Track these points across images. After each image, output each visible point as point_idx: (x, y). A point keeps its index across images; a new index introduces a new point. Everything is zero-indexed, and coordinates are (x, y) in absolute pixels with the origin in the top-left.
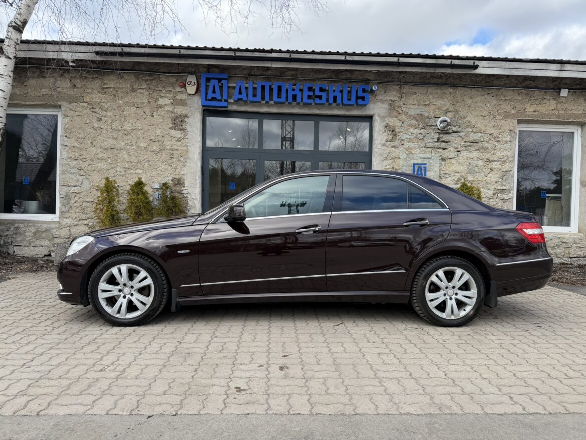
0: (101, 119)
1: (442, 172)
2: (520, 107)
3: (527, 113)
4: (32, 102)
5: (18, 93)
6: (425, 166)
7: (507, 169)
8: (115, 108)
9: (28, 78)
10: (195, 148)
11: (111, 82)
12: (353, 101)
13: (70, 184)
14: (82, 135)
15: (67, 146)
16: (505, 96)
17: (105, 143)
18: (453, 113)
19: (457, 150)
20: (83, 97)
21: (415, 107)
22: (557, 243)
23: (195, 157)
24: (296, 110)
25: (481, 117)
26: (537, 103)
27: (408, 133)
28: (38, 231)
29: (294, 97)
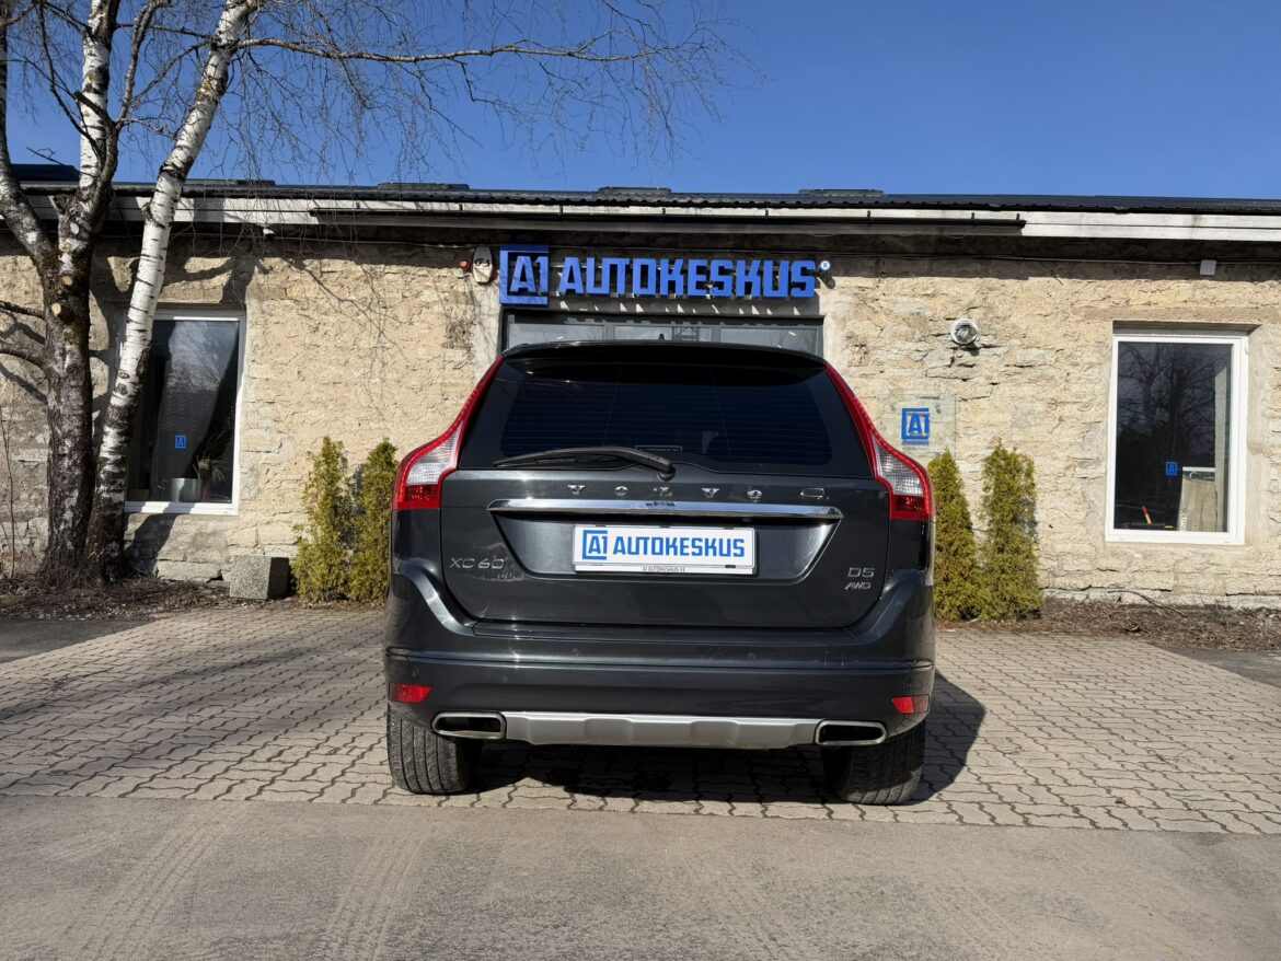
0: (317, 329)
1: (959, 423)
2: (1118, 298)
3: (1132, 308)
4: (196, 299)
6: (927, 412)
7: (1093, 420)
11: (335, 262)
12: (782, 292)
13: (259, 449)
16: (1087, 277)
17: (324, 374)
19: (990, 381)
20: (286, 289)
21: (905, 299)
24: (676, 309)
25: (1038, 318)
26: (1153, 288)
27: (893, 350)
28: (201, 534)
29: (672, 286)
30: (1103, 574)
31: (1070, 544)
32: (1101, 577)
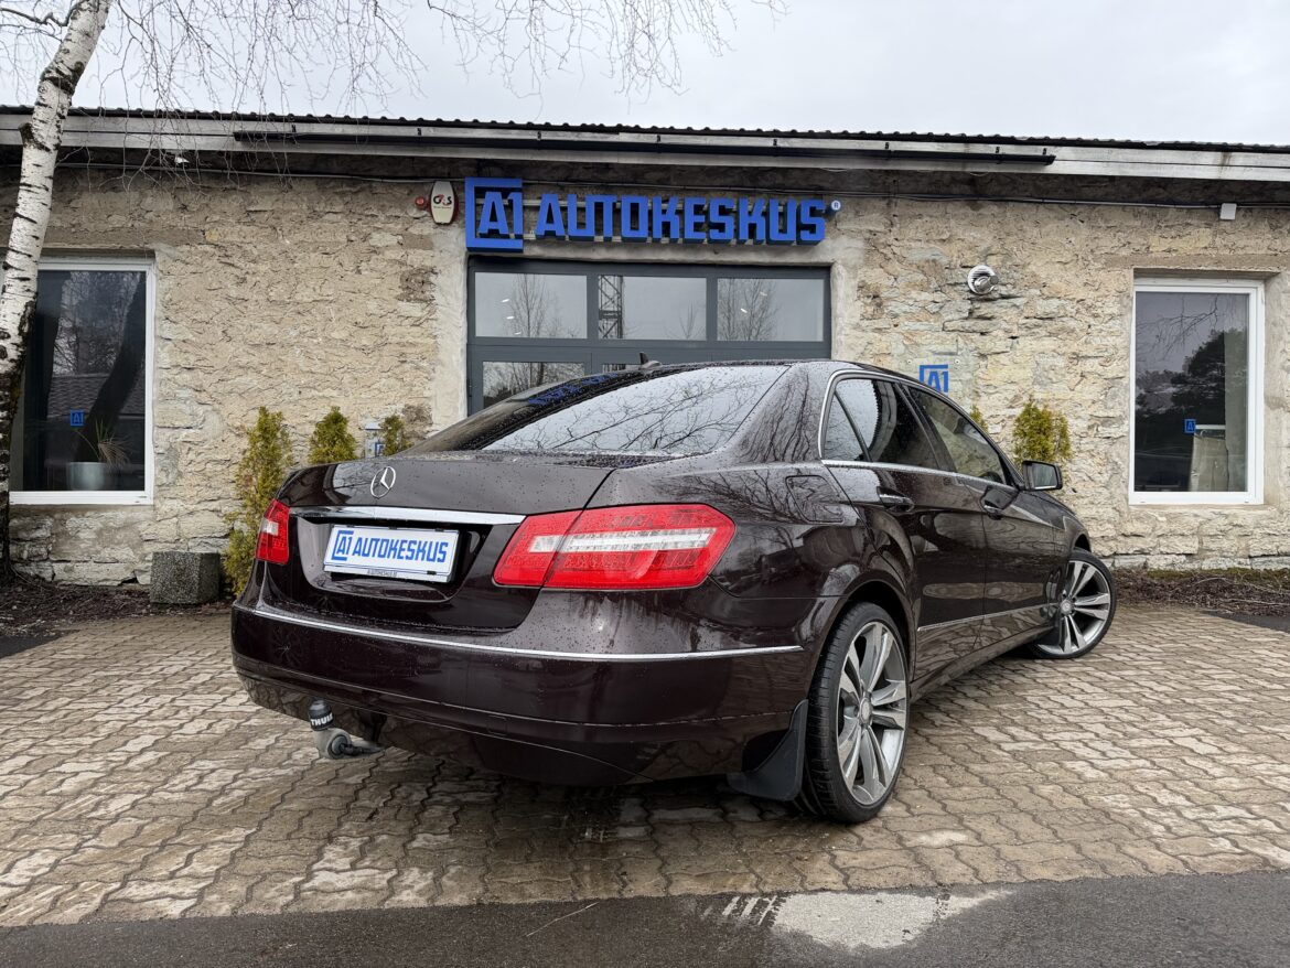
0: (244, 280)
1: (980, 382)
2: (1139, 244)
3: (1154, 255)
4: (90, 244)
5: (59, 224)
6: (944, 370)
7: (1114, 375)
8: (275, 255)
9: (82, 191)
10: (453, 340)
11: (265, 200)
12: (791, 235)
13: (177, 424)
14: (202, 316)
15: (169, 339)
16: (1106, 221)
17: (255, 333)
18: (1001, 257)
19: (1011, 335)
20: (204, 232)
21: (919, 244)
22: (1223, 528)
23: (454, 358)
24: (667, 256)
25: (1058, 265)
26: (1173, 233)
27: (908, 300)
28: (107, 529)
29: (666, 228)
30: (1129, 540)
31: (1095, 510)
32: (1126, 543)
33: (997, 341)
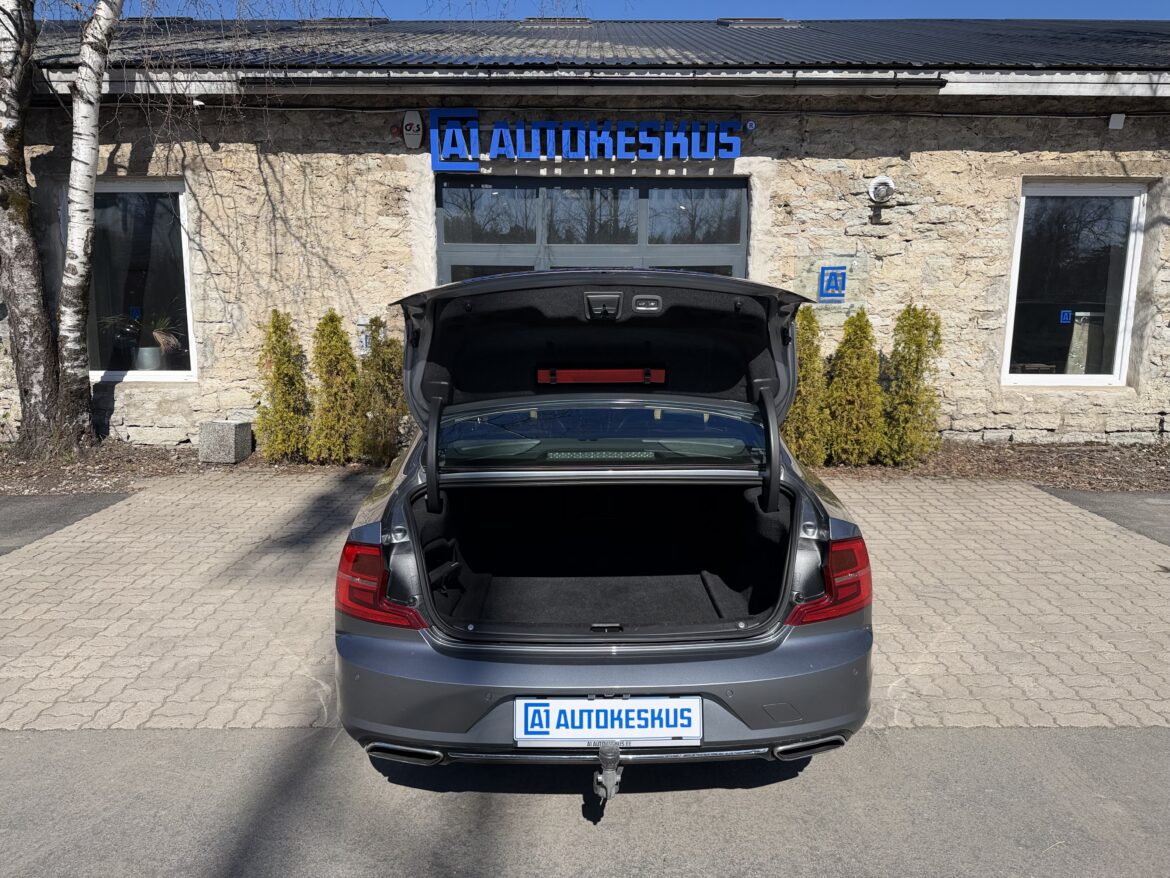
1: (874, 280)
2: (1029, 153)
3: (1042, 164)
7: (997, 273)
8: (279, 178)
10: (425, 248)
11: (268, 130)
12: (710, 154)
13: (211, 319)
14: (224, 231)
15: (200, 250)
16: (1001, 132)
17: (266, 244)
18: (900, 168)
19: (905, 239)
20: (221, 160)
22: (1083, 407)
23: (426, 264)
25: (952, 175)
26: (1063, 142)
27: (814, 208)
28: (166, 402)
29: (601, 149)
30: (997, 416)
31: (969, 390)
32: (995, 419)
33: (893, 244)
